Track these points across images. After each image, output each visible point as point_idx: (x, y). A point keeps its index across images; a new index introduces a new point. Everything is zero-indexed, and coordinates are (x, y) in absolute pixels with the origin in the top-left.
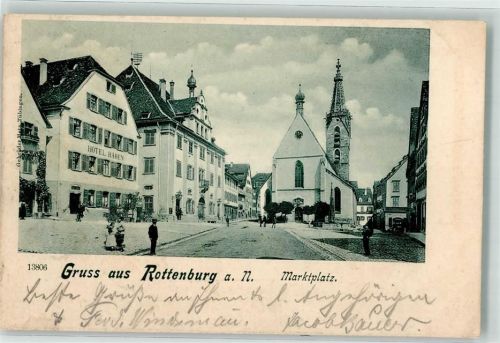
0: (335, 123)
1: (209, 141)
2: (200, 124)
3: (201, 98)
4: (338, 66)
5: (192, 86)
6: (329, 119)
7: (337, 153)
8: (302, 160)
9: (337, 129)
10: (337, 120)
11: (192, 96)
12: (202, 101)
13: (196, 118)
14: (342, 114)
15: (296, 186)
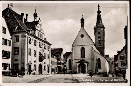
2: (39, 32)
4: (99, 7)
9: (99, 33)
10: (99, 29)
11: (35, 21)
12: (40, 23)
13: (37, 30)
14: (101, 27)
15: (82, 58)
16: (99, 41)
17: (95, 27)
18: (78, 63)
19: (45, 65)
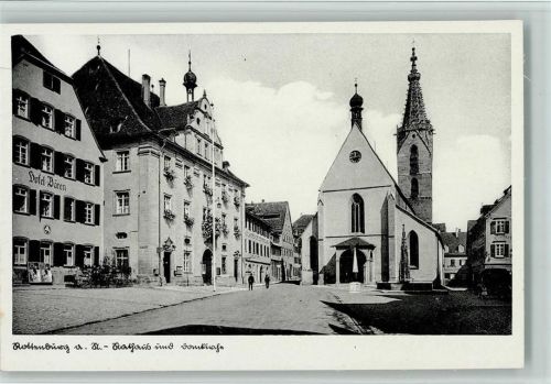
0: (409, 141)
1: (220, 166)
2: (204, 141)
3: (204, 102)
4: (414, 59)
6: (401, 136)
7: (415, 183)
8: (361, 193)
9: (414, 149)
10: (414, 136)
11: (190, 100)
12: (205, 107)
13: (195, 131)
14: (420, 126)
15: (353, 231)
16: (411, 178)
17: (398, 130)
18: (338, 247)
19: (225, 253)
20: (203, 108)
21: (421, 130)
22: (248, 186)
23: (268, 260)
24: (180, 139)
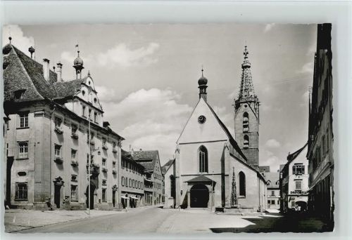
0: (243, 109)
1: (101, 125)
2: (88, 107)
3: (89, 79)
4: (245, 53)
5: (79, 67)
6: (238, 105)
7: (246, 138)
8: (205, 145)
9: (246, 115)
10: (246, 106)
11: (79, 78)
12: (89, 83)
13: (81, 100)
14: (250, 99)
15: (200, 171)
16: (244, 135)
17: (236, 102)
18: (189, 183)
19: (104, 187)
20: (87, 84)
21: (251, 102)
22: (123, 139)
23: (142, 192)
24: (69, 106)
